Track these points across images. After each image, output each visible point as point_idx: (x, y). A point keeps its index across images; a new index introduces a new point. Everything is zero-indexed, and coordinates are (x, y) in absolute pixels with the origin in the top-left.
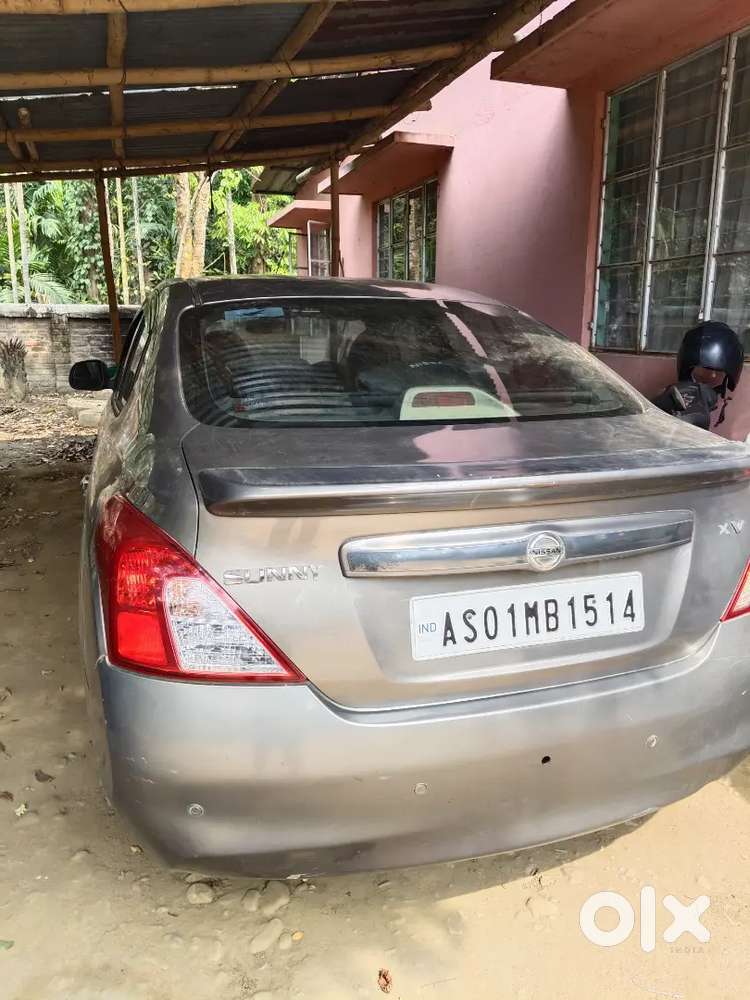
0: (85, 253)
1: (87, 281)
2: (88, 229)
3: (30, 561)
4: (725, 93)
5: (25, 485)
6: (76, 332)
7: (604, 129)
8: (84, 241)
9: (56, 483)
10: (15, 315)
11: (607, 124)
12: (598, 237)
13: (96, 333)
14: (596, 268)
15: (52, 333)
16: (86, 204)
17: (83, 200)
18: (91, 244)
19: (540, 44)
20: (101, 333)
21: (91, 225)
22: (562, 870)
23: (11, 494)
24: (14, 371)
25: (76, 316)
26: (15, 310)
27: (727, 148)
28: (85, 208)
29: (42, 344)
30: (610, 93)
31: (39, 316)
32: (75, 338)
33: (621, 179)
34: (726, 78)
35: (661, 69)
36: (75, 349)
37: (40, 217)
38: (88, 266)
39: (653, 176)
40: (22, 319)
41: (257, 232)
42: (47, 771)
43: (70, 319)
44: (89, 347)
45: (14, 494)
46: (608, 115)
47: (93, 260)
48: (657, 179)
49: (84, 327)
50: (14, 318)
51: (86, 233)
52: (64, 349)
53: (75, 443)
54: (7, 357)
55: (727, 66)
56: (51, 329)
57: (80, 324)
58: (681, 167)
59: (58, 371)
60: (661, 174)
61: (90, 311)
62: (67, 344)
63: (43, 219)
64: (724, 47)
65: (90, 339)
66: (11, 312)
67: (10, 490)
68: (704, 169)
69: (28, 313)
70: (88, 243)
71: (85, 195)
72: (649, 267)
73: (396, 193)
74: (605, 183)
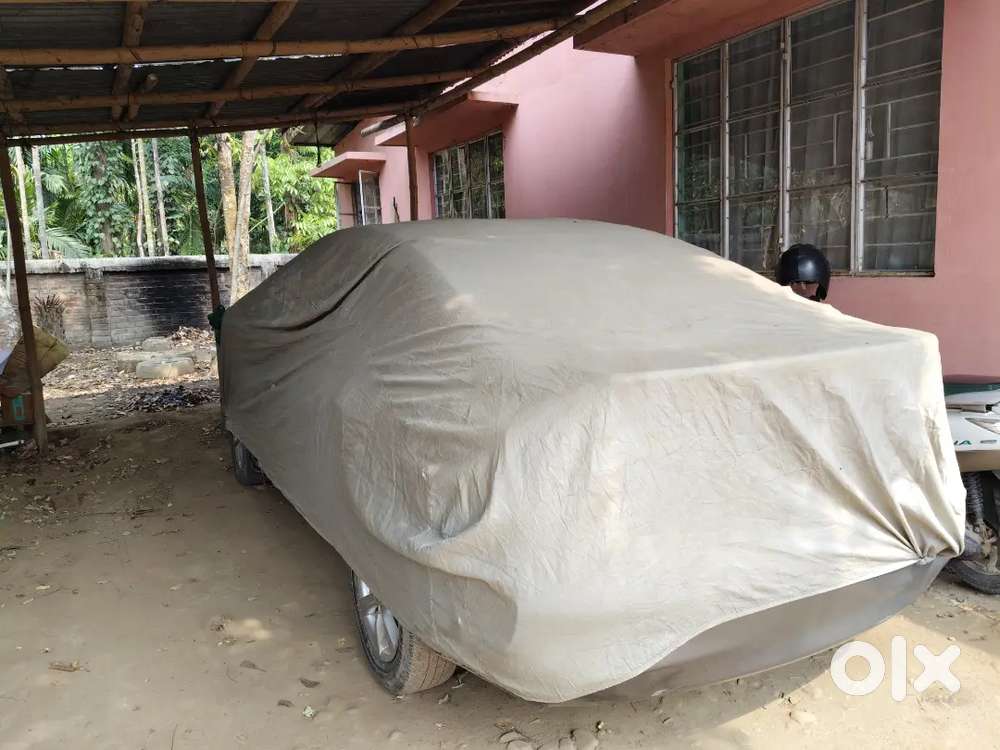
0: (98, 207)
1: (102, 235)
2: (101, 183)
3: (170, 505)
4: (785, 63)
5: (121, 437)
6: (112, 286)
7: (673, 89)
8: (97, 195)
9: (151, 432)
10: (47, 272)
11: (675, 85)
12: (674, 178)
13: (131, 286)
14: (675, 205)
15: (86, 288)
16: (99, 159)
17: (96, 155)
18: (105, 197)
19: (626, 22)
20: (138, 285)
21: (105, 179)
22: (803, 690)
23: (109, 446)
24: (51, 328)
25: (111, 270)
26: (45, 266)
27: (791, 105)
28: (97, 163)
29: (75, 299)
30: (677, 60)
31: (73, 271)
32: (111, 292)
33: (693, 131)
34: (784, 51)
35: (724, 41)
36: (112, 302)
37: (43, 173)
38: (103, 220)
39: (724, 129)
40: (55, 274)
41: (289, 182)
42: (312, 679)
43: (106, 273)
44: (126, 300)
45: (112, 446)
46: (675, 79)
47: (107, 214)
48: (727, 130)
49: (121, 280)
50: (45, 274)
51: (99, 186)
52: (101, 303)
53: (145, 394)
54: (45, 314)
55: (784, 41)
56: (86, 284)
57: (116, 277)
58: (747, 121)
59: (94, 326)
60: (730, 125)
61: (127, 264)
62: (101, 298)
63: (48, 175)
64: (780, 27)
65: (126, 292)
66: (42, 269)
67: (106, 443)
68: (769, 122)
69: (60, 269)
70: (102, 196)
71: (97, 150)
72: (727, 202)
73: (455, 143)
74: (677, 134)
